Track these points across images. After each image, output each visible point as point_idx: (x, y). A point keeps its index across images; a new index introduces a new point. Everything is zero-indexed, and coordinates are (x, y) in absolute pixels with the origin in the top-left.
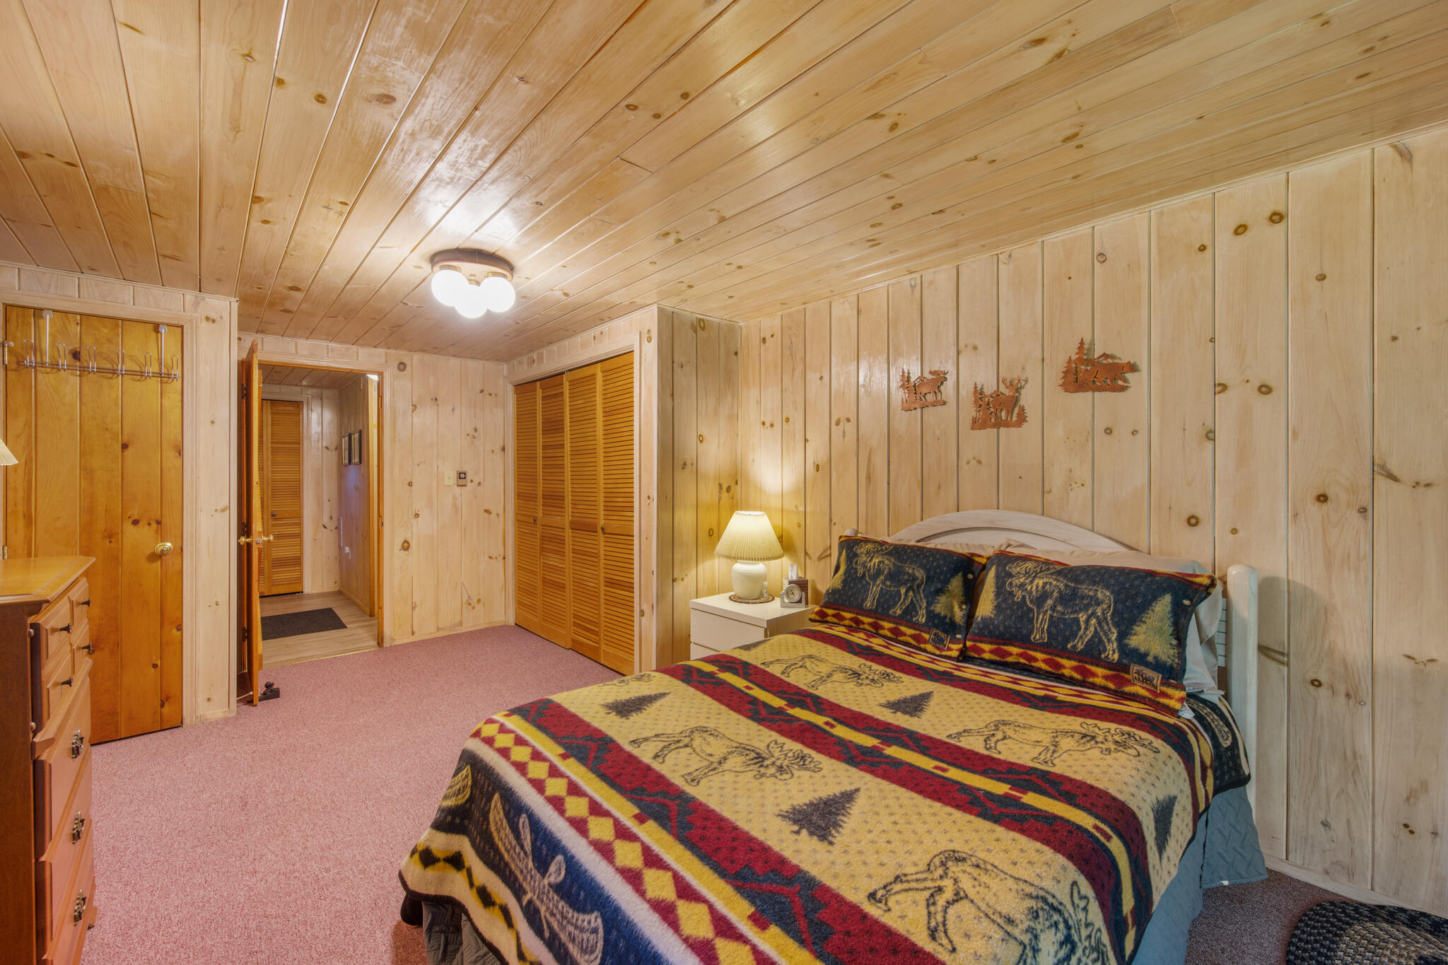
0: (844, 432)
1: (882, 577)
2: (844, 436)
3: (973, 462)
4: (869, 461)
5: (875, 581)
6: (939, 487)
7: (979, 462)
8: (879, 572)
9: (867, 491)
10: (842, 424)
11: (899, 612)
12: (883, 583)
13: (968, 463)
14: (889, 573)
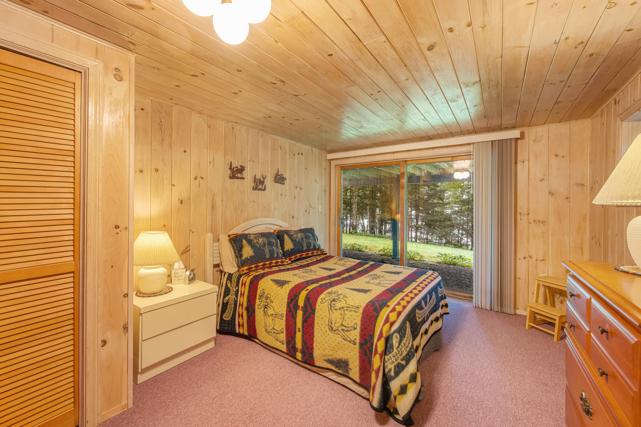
0: (199, 184)
1: (266, 245)
2: (199, 186)
3: (253, 202)
4: (213, 199)
5: (265, 248)
6: (242, 211)
7: (254, 202)
8: (264, 244)
9: (212, 214)
10: (198, 179)
11: (276, 255)
12: (268, 247)
13: (251, 202)
14: (268, 243)
